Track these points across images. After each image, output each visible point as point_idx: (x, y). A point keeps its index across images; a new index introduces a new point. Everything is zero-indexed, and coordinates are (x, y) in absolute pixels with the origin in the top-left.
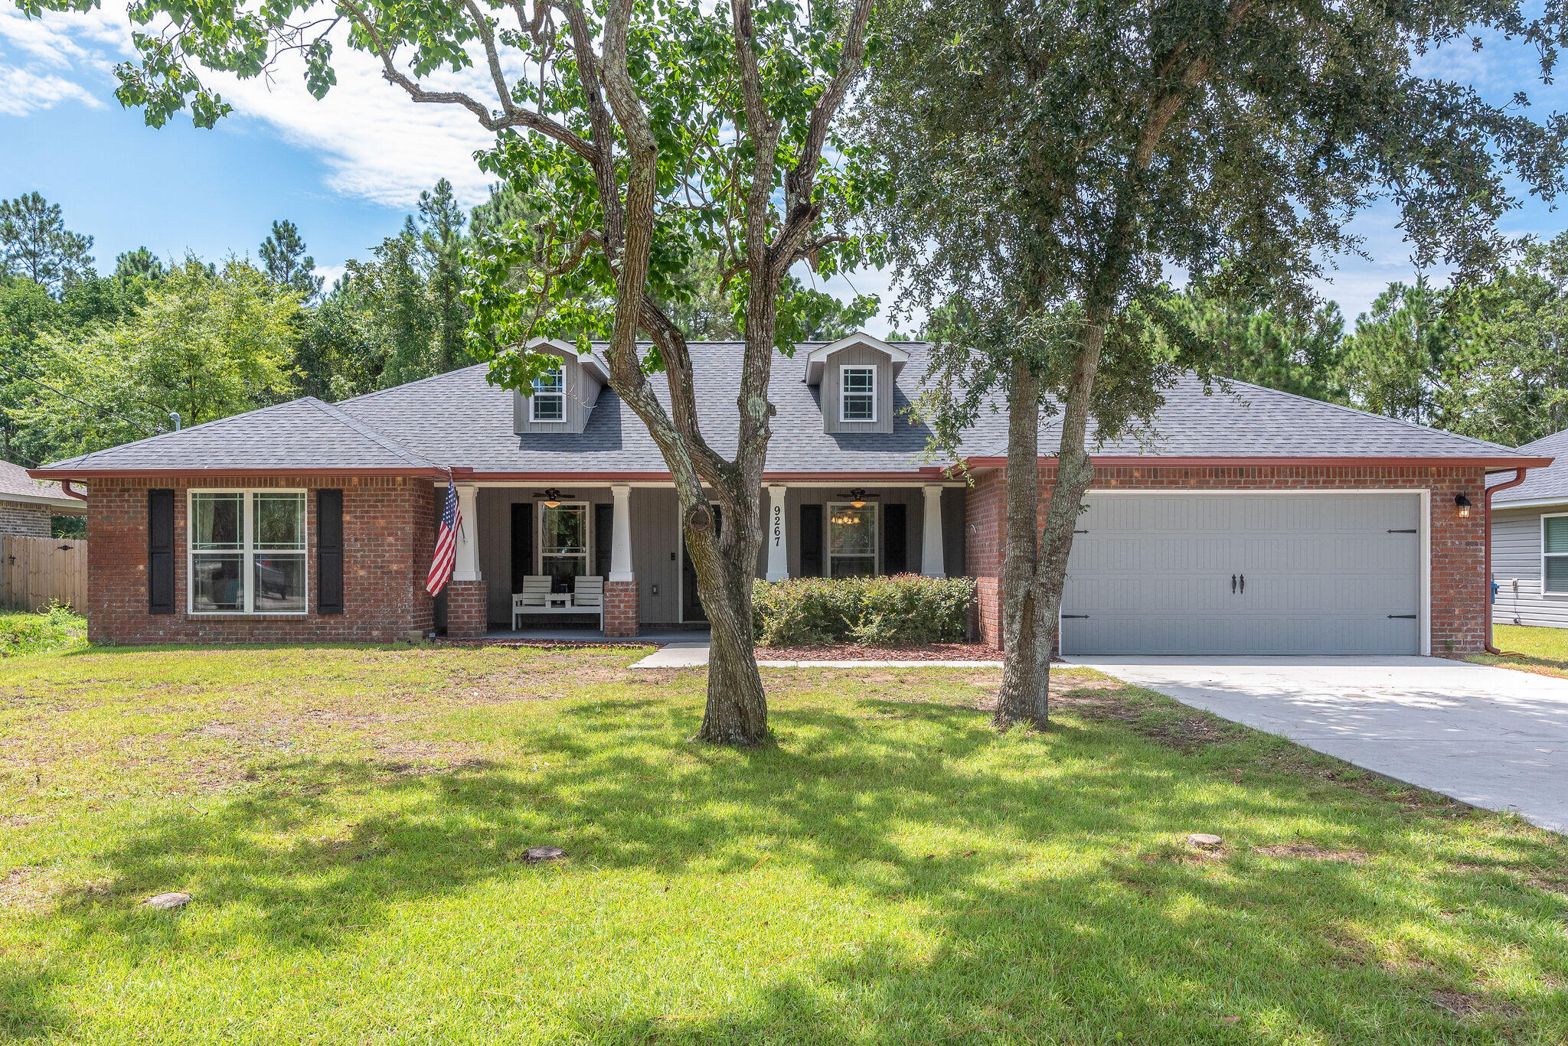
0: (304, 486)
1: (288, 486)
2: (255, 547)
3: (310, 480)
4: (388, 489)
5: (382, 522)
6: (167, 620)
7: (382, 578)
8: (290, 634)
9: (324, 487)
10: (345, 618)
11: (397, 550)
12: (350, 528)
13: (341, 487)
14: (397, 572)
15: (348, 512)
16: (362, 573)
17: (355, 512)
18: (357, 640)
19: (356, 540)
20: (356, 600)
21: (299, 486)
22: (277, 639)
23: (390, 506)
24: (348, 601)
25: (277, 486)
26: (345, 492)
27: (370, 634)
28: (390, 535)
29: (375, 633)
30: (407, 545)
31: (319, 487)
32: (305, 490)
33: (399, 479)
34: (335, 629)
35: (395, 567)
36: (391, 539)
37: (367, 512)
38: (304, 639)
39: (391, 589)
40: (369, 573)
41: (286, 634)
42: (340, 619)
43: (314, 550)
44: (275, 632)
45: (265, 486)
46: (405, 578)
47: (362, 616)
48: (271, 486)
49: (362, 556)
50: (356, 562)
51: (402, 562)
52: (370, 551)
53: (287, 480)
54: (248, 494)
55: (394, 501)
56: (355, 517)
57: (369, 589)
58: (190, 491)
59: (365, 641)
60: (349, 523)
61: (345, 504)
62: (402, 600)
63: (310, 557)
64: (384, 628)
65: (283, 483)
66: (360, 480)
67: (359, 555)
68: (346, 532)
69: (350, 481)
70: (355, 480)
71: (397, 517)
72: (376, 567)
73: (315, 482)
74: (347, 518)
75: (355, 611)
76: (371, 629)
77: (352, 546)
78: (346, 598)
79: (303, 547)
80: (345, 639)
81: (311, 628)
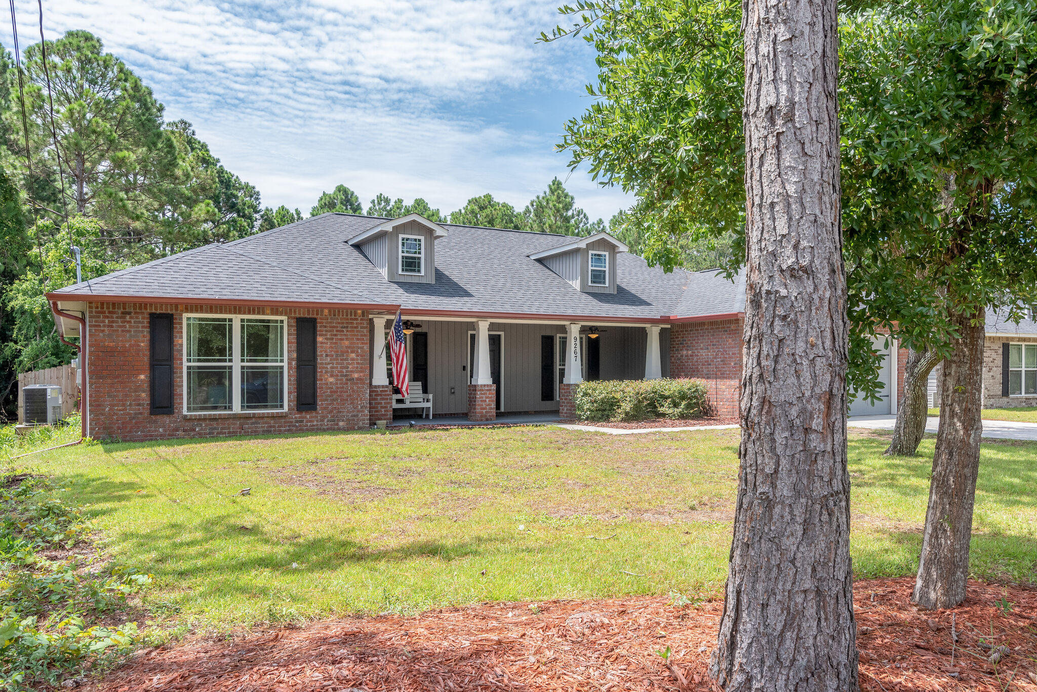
0: (286, 315)
1: (272, 314)
2: (243, 361)
3: (291, 310)
4: (351, 319)
5: (347, 343)
6: (166, 419)
7: (347, 384)
8: (274, 427)
9: (302, 316)
10: (318, 413)
11: (358, 363)
12: (322, 347)
13: (315, 316)
14: (357, 379)
15: (321, 335)
16: (331, 380)
17: (326, 335)
18: (328, 429)
19: (327, 356)
20: (327, 400)
21: (281, 314)
22: (264, 431)
23: (353, 331)
24: (321, 400)
25: (263, 314)
26: (318, 320)
27: (337, 424)
28: (352, 352)
29: (341, 424)
30: (365, 360)
31: (297, 316)
32: (285, 318)
33: (359, 312)
34: (311, 421)
35: (356, 375)
36: (353, 355)
37: (336, 335)
38: (285, 431)
39: (353, 391)
40: (337, 380)
41: (271, 427)
42: (314, 414)
43: (294, 363)
44: (262, 426)
45: (254, 313)
46: (364, 383)
47: (331, 412)
48: (259, 313)
49: (332, 368)
50: (326, 372)
51: (361, 372)
52: (337, 363)
53: (272, 310)
54: (237, 320)
55: (356, 327)
56: (326, 339)
57: (336, 392)
58: (185, 315)
59: (334, 430)
60: (322, 343)
61: (318, 328)
62: (361, 400)
63: (290, 368)
64: (348, 420)
65: (269, 312)
66: (330, 311)
67: (329, 367)
68: (319, 350)
69: (322, 312)
70: (326, 312)
71: (358, 339)
72: (342, 376)
73: (295, 312)
74: (320, 339)
75: (326, 408)
76: (338, 420)
77: (323, 360)
78: (319, 399)
79: (282, 361)
80: (318, 429)
81: (292, 422)
